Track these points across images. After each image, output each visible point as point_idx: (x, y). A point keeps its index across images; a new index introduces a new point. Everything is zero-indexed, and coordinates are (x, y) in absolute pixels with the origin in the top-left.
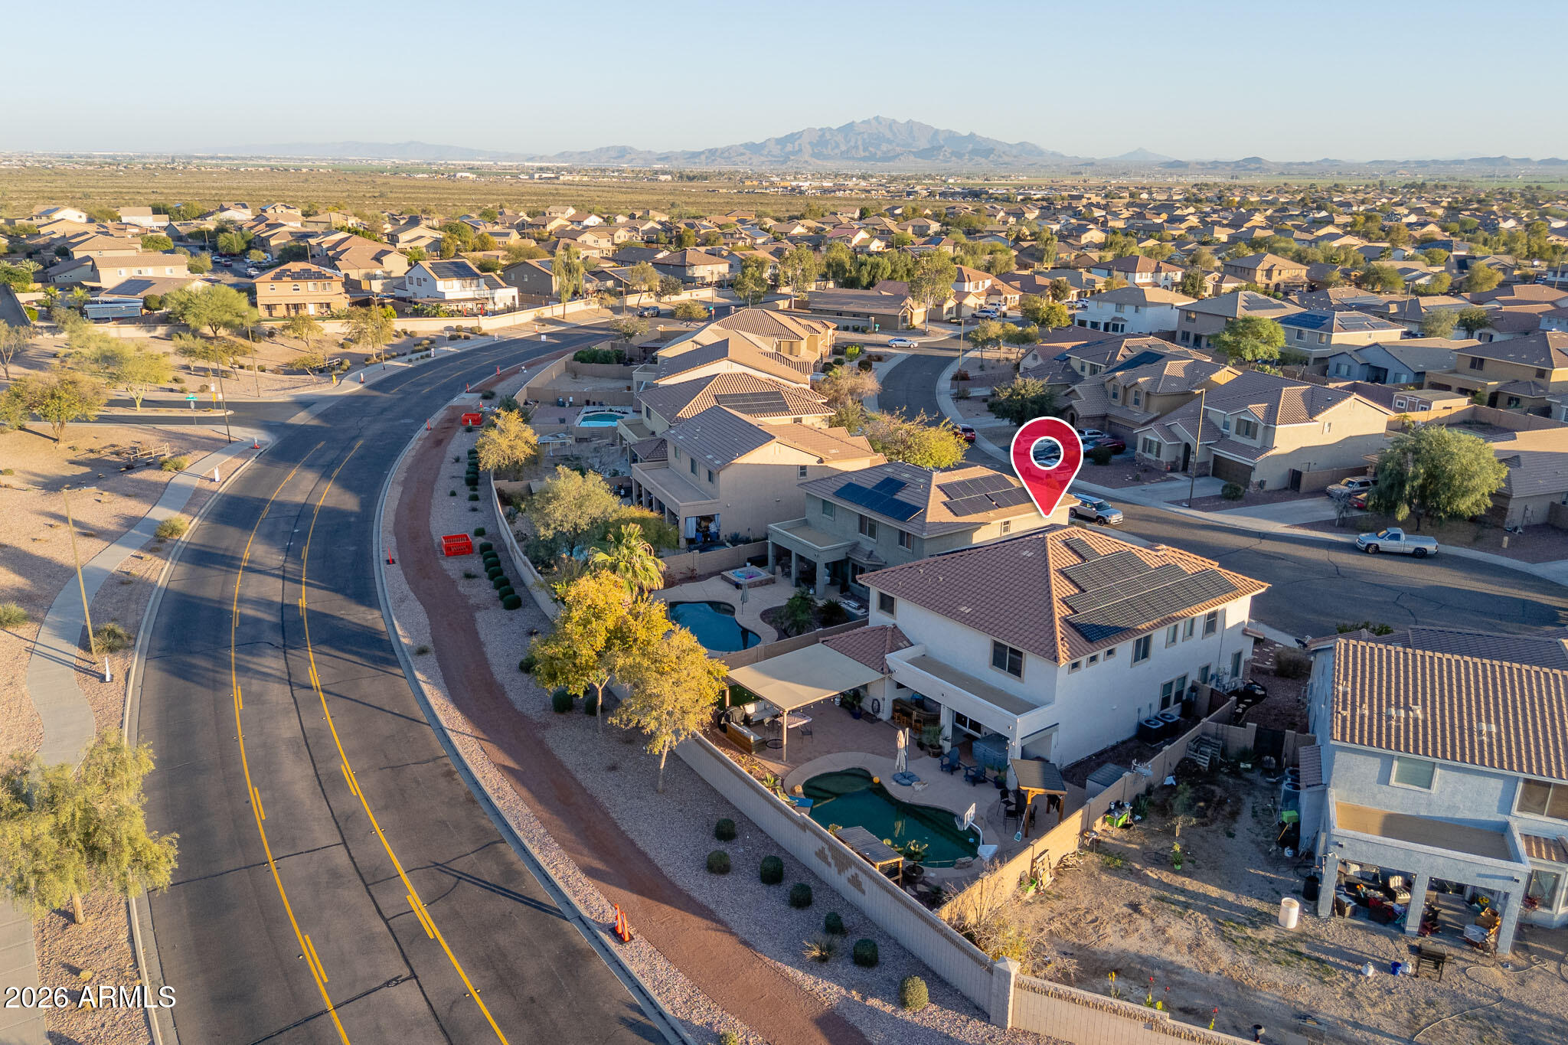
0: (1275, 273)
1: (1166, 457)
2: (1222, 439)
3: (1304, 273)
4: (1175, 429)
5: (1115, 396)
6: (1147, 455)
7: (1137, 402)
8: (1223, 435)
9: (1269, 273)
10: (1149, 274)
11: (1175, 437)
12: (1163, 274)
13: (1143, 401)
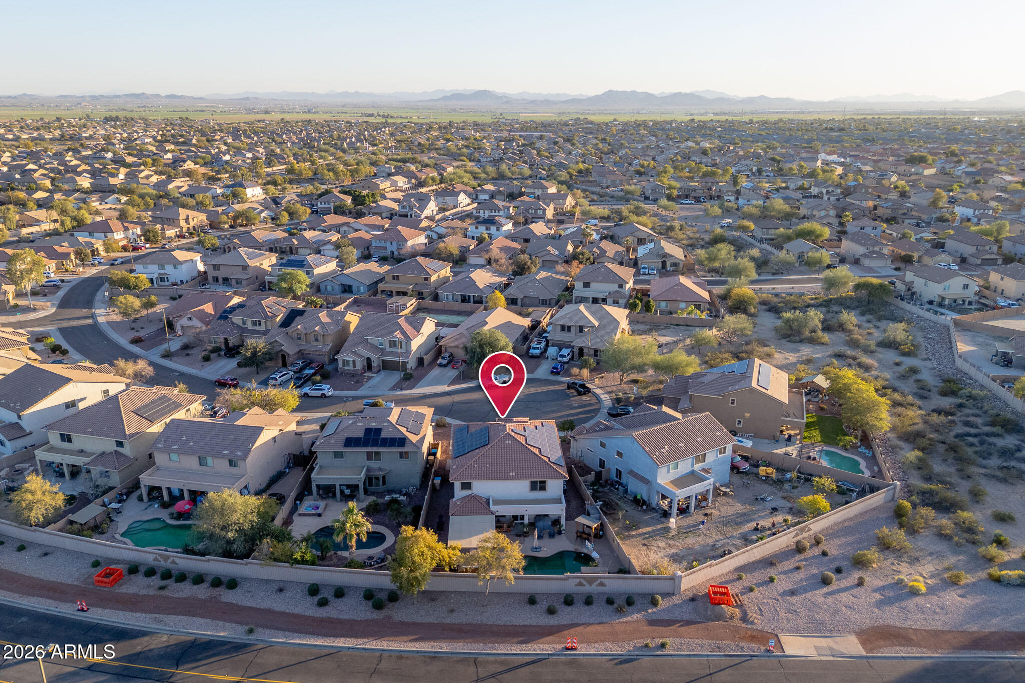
0: (191, 220)
1: (359, 366)
2: (383, 352)
3: (204, 218)
4: (359, 352)
5: (299, 339)
6: (346, 368)
7: (317, 340)
8: (382, 349)
9: (187, 220)
10: (122, 232)
11: (360, 356)
12: (131, 231)
13: (321, 339)
